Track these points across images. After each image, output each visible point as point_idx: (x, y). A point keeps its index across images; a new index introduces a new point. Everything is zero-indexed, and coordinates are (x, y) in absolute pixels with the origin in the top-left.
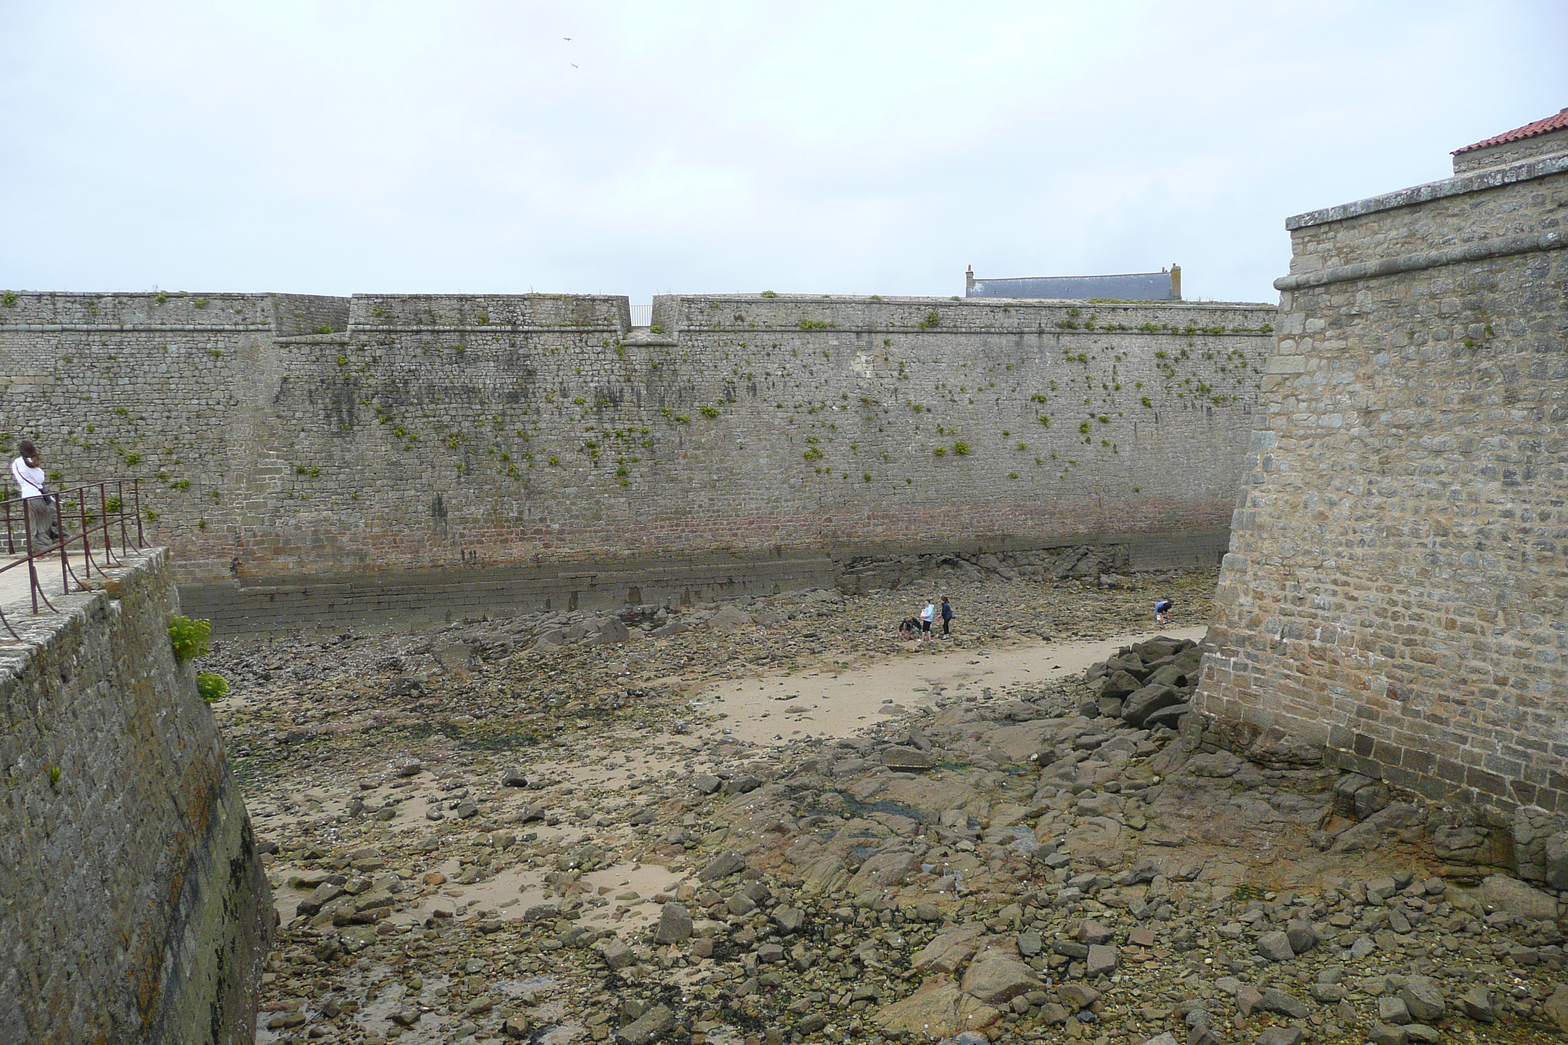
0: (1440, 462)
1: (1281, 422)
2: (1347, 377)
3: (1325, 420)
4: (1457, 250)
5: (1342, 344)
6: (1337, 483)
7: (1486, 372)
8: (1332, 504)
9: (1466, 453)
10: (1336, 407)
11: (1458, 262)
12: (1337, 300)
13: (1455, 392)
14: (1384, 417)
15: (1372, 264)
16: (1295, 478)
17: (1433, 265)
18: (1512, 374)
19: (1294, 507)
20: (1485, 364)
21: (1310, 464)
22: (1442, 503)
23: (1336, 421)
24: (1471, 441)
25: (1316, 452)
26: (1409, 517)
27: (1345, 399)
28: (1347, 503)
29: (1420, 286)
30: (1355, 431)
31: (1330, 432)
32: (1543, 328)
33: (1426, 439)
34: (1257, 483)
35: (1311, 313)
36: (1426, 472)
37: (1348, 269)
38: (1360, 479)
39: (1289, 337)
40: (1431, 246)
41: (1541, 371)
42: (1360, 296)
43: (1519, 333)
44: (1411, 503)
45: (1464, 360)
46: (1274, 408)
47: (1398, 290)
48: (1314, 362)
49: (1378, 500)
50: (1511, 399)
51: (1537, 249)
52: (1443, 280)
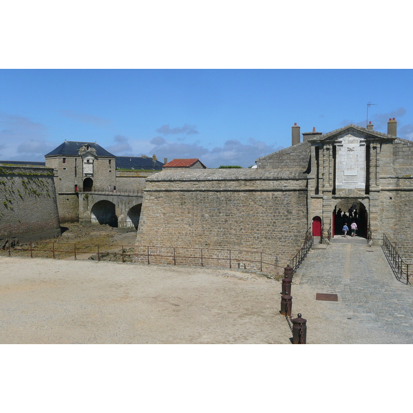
0: (178, 222)
1: (147, 215)
2: (160, 207)
3: (156, 215)
4: (178, 189)
5: (158, 202)
6: (159, 225)
7: (184, 208)
8: (159, 229)
9: (182, 221)
10: (158, 213)
11: (178, 191)
12: (156, 194)
13: (180, 211)
14: (167, 215)
15: (163, 189)
16: (150, 225)
17: (175, 191)
18: (189, 209)
19: (151, 230)
21: (153, 222)
22: (179, 229)
23: (158, 215)
24: (183, 219)
25: (154, 220)
26: (174, 231)
28: (162, 229)
29: (172, 193)
30: (162, 217)
31: (157, 217)
32: (193, 202)
33: (175, 218)
34: (142, 226)
35: (151, 196)
36: (176, 224)
37: (158, 189)
38: (164, 225)
39: (147, 199)
40: (174, 187)
41: (193, 209)
42: (161, 194)
43: (189, 203)
44: (173, 229)
45: (181, 206)
47: (167, 193)
48: (152, 204)
49: (167, 228)
50: (189, 213)
51: (191, 191)
52: (176, 193)
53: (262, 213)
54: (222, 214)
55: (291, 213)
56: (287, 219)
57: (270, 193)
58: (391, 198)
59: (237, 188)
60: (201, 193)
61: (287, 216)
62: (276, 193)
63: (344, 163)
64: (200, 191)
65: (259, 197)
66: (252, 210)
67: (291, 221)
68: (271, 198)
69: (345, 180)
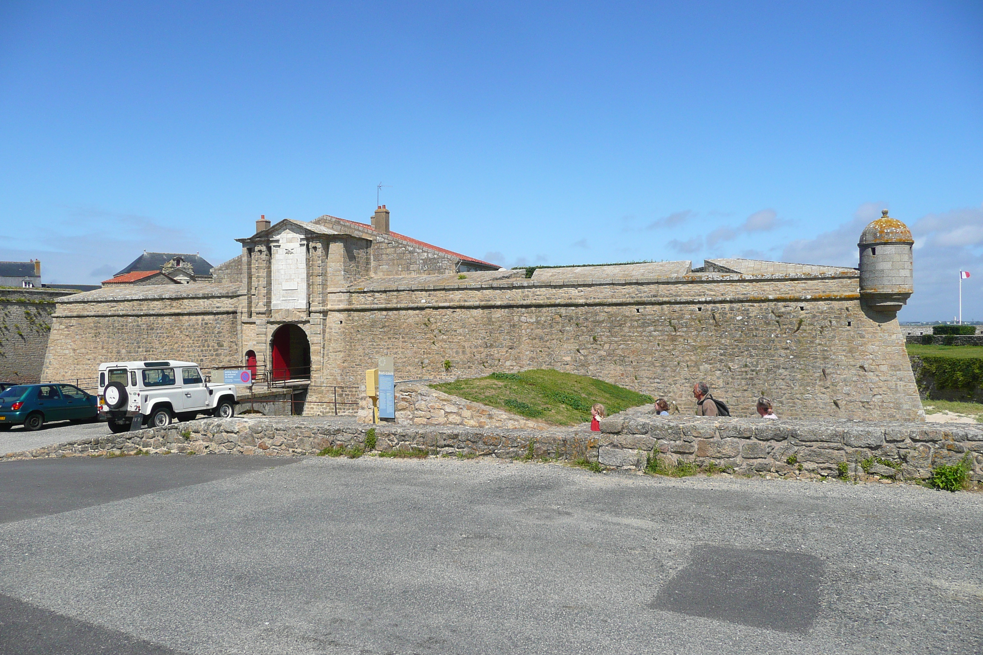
0: (89, 362)
1: (53, 352)
2: (69, 341)
3: (64, 352)
4: (92, 313)
5: (68, 333)
6: (67, 367)
7: (98, 342)
8: (66, 372)
9: (94, 360)
10: (67, 348)
11: (93, 316)
12: (67, 321)
13: (92, 346)
14: (78, 351)
15: (75, 314)
16: (57, 366)
17: (88, 316)
18: (103, 342)
19: (57, 374)
20: (98, 340)
21: (61, 363)
22: (90, 371)
23: (67, 352)
24: (95, 357)
25: (62, 359)
26: (83, 375)
27: (69, 347)
28: (70, 372)
29: (85, 320)
30: (71, 354)
31: (66, 355)
32: (108, 333)
33: (87, 357)
34: (48, 368)
35: (61, 324)
36: (86, 364)
37: (69, 314)
38: (73, 366)
39: (56, 330)
40: (88, 311)
41: (108, 343)
42: (72, 321)
43: (104, 334)
44: (83, 372)
45: (94, 339)
46: (52, 348)
47: (80, 320)
48: (62, 336)
49: (76, 371)
50: (103, 348)
51: (107, 316)
52: (90, 319)
53: (188, 347)
54: (141, 349)
55: (222, 346)
56: (217, 355)
57: (200, 317)
58: (341, 322)
59: (162, 312)
60: (120, 318)
61: (217, 350)
62: (206, 317)
63: (282, 272)
64: (118, 316)
65: (187, 324)
66: (176, 343)
67: (222, 357)
68: (200, 324)
69: (283, 296)
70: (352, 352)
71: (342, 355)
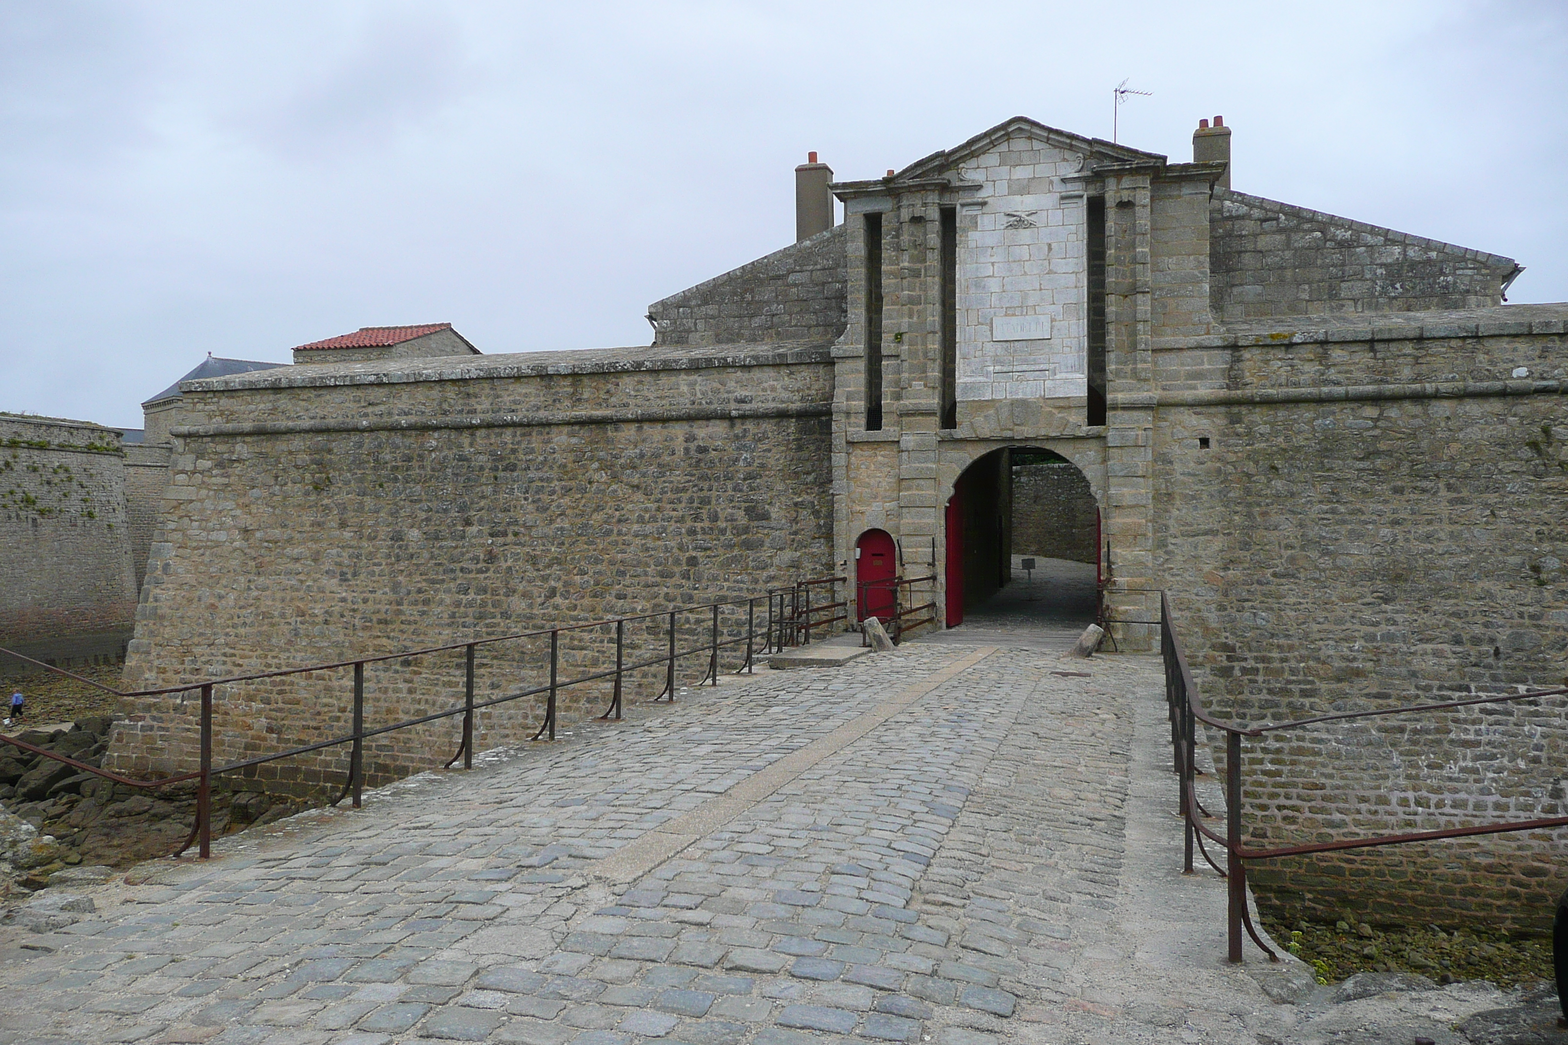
0: (298, 566)
1: (177, 536)
2: (230, 504)
3: (214, 536)
4: (306, 424)
5: (226, 481)
6: (224, 582)
7: (327, 507)
8: (221, 597)
9: (315, 560)
10: (222, 527)
11: (307, 431)
12: (221, 448)
13: (307, 518)
14: (258, 535)
15: (247, 426)
16: (190, 578)
17: (290, 432)
18: (343, 508)
19: (190, 601)
20: (326, 501)
21: (202, 568)
22: (301, 594)
23: (222, 536)
24: (318, 552)
25: (207, 559)
26: (279, 605)
27: (229, 521)
28: (232, 596)
29: (282, 445)
30: (237, 544)
31: (218, 544)
32: (361, 480)
33: (288, 550)
34: (158, 583)
35: (200, 455)
36: (289, 573)
37: (230, 427)
38: (242, 579)
39: (183, 472)
40: (288, 418)
41: (361, 508)
42: (238, 447)
43: (347, 483)
44: (279, 595)
45: (313, 497)
46: (171, 525)
47: (266, 446)
48: (204, 492)
49: (255, 593)
50: (343, 525)
51: (356, 430)
52: (297, 443)
53: (641, 520)
54: (474, 529)
55: (766, 517)
56: (748, 545)
57: (679, 431)
58: (1205, 442)
59: (542, 414)
60: (397, 439)
61: (746, 530)
62: (703, 432)
63: (994, 286)
64: (393, 429)
65: (632, 452)
66: (598, 509)
67: (765, 554)
68: (680, 452)
69: (996, 361)
70: (1257, 535)
71: (1218, 543)
